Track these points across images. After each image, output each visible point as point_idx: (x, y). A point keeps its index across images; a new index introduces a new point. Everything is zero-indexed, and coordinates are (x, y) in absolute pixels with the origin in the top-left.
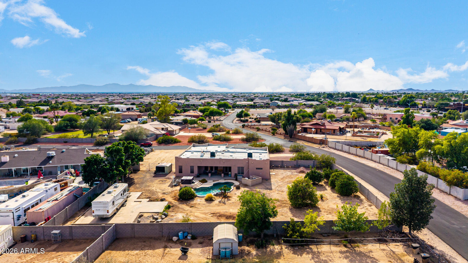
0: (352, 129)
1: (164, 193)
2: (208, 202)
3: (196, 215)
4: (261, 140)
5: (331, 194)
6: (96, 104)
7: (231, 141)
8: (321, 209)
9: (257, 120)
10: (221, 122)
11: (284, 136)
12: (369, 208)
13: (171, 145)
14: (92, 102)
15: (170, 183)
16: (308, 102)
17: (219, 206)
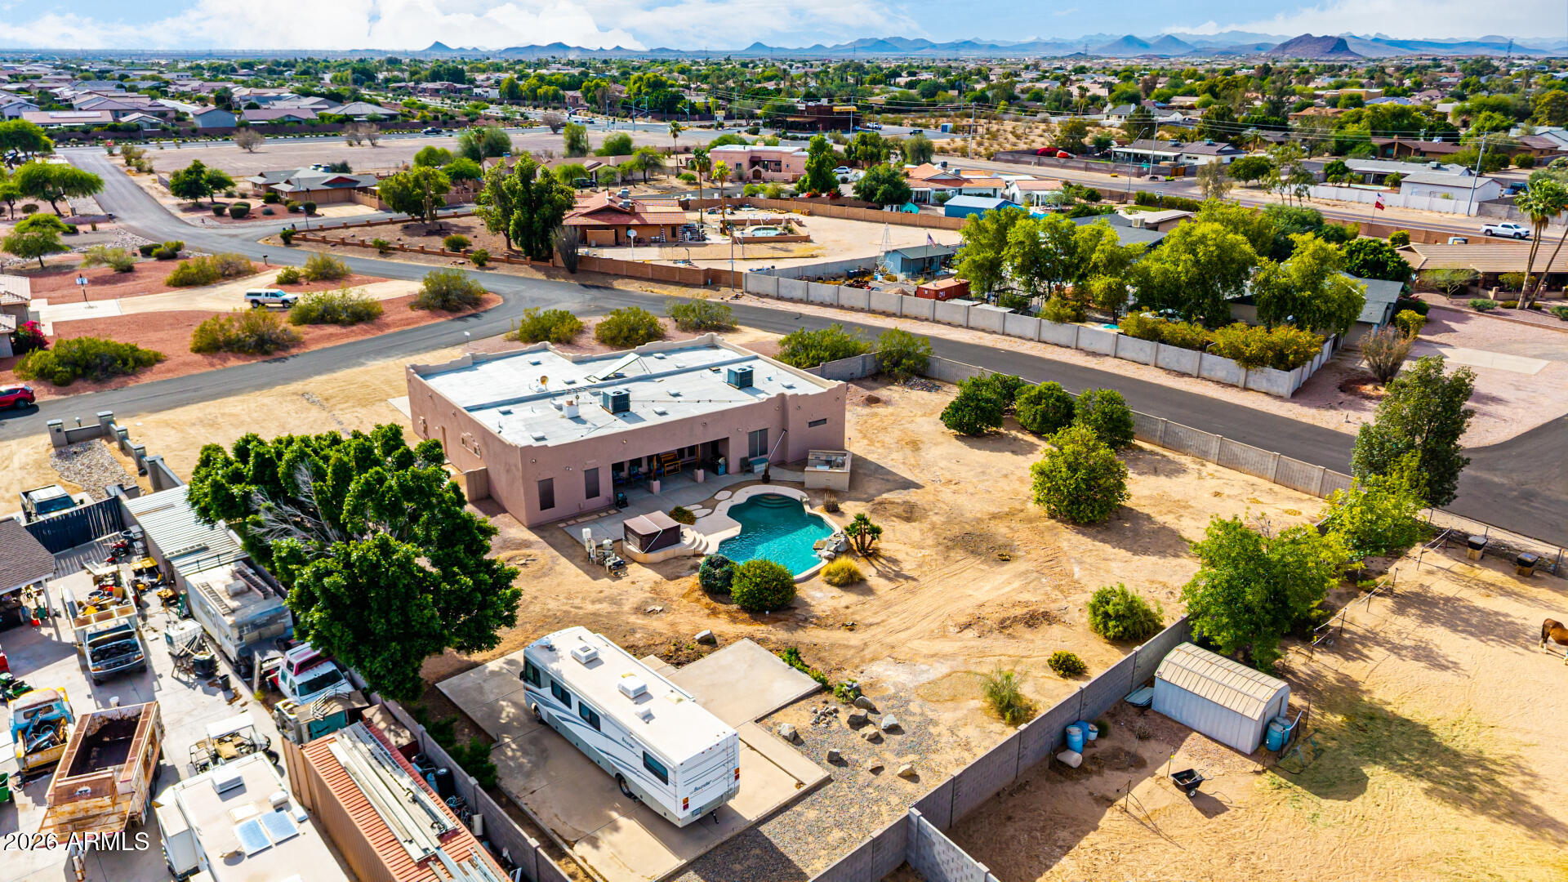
1: (646, 612)
2: (857, 591)
4: (488, 296)
7: (387, 320)
10: (120, 224)
11: (534, 267)
16: (351, 108)
17: (912, 592)
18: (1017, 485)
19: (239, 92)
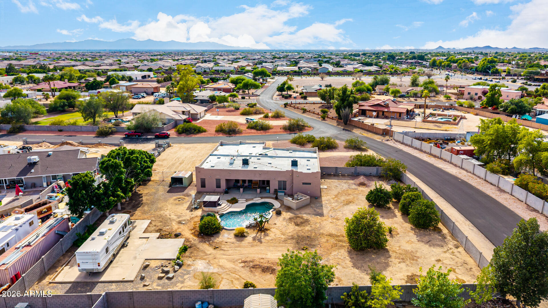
0: (422, 110)
1: (180, 222)
2: (238, 239)
3: (221, 264)
4: (308, 128)
5: (403, 224)
6: (105, 69)
7: (270, 131)
8: (391, 253)
9: (303, 95)
10: (258, 97)
11: (337, 121)
12: (455, 250)
13: (193, 136)
14: (100, 66)
15: (189, 202)
17: (253, 246)
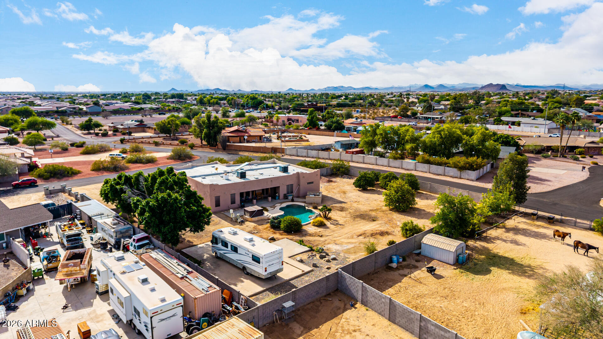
4: (194, 156)
7: (159, 162)
10: (62, 138)
11: (211, 149)
15: (224, 221)
16: (143, 106)
17: (342, 228)
18: (379, 203)
19: (101, 102)
